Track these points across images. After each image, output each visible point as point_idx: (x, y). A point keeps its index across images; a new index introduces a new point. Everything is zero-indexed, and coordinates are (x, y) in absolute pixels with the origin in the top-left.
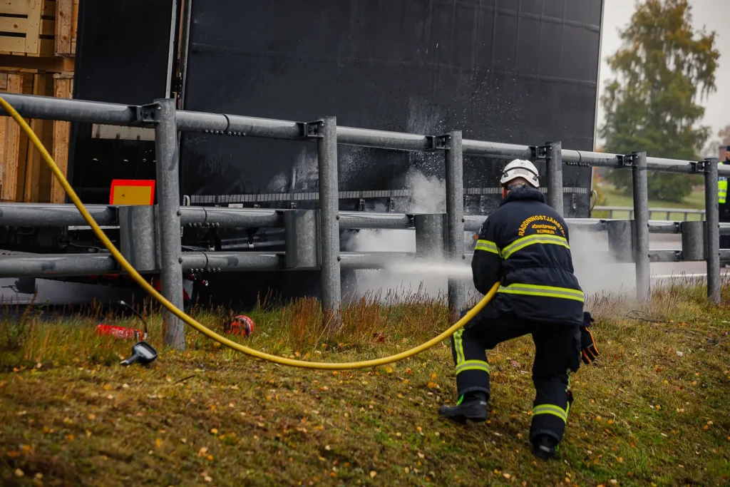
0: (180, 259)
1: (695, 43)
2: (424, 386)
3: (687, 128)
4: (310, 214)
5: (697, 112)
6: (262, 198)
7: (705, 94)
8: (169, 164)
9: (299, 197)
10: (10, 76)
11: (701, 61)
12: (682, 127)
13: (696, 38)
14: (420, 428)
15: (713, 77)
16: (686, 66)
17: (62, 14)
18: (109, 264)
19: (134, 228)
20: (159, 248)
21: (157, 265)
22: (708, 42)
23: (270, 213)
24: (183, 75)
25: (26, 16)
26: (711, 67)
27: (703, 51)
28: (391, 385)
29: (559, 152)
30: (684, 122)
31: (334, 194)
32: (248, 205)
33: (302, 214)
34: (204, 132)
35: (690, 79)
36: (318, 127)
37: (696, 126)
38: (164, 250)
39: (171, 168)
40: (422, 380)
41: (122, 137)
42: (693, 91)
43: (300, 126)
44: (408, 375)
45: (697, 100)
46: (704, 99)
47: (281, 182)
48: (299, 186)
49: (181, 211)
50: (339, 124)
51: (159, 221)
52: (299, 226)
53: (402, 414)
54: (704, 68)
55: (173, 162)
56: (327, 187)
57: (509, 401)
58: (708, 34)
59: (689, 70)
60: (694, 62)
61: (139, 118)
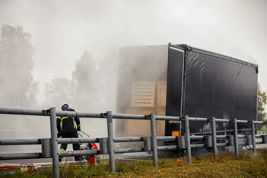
0: (190, 146)
1: (262, 94)
2: (238, 169)
3: (261, 113)
4: (210, 136)
5: (263, 109)
6: (198, 133)
7: (264, 105)
8: (187, 128)
9: (204, 133)
10: (148, 111)
11: (263, 98)
12: (260, 113)
13: (262, 93)
14: (240, 176)
15: (266, 101)
16: (260, 99)
17: (158, 99)
18: (176, 147)
19: (181, 140)
20: (186, 144)
21: (186, 147)
22: (264, 94)
23: (202, 136)
24: (184, 110)
25: (151, 99)
26: (265, 99)
27: (263, 96)
28: (233, 168)
29: (254, 122)
30: (260, 112)
31: (215, 132)
32: (196, 135)
33: (209, 136)
34: (192, 121)
35: (261, 102)
36: (212, 119)
37: (263, 112)
38: (187, 144)
39: (188, 129)
40: (237, 167)
41: (174, 123)
42: (262, 104)
43: (208, 119)
44: (234, 167)
45: (263, 107)
46: (264, 106)
47: (201, 130)
48: (204, 130)
49: (190, 136)
50: (215, 118)
51: (186, 139)
52: (208, 139)
53: (236, 174)
54: (264, 99)
55: (188, 127)
56: (214, 131)
57: (254, 171)
58: (264, 92)
59: (261, 100)
60: (261, 98)
61: (181, 119)
